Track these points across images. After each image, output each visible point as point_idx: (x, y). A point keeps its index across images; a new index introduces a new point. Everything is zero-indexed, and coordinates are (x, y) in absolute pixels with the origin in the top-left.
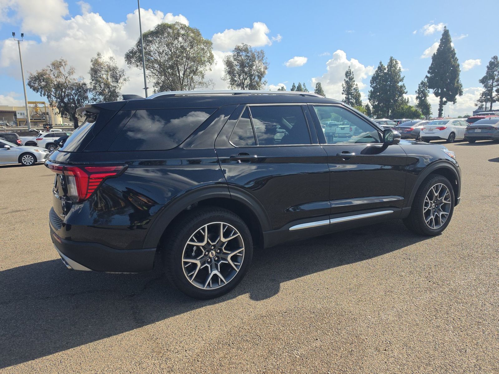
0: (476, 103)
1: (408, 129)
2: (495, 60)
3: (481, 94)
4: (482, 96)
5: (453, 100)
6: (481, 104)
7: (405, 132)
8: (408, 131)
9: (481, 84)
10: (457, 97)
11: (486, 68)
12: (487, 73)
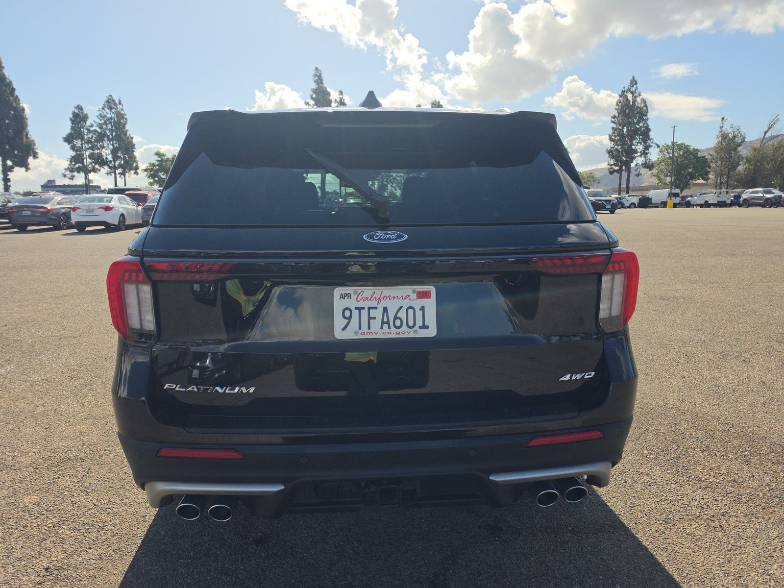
0: (64, 172)
1: (42, 210)
2: (79, 111)
3: (69, 160)
4: (71, 162)
5: (25, 165)
6: (71, 174)
7: (39, 215)
8: (42, 212)
9: (66, 144)
10: (31, 160)
11: (69, 120)
12: (72, 128)
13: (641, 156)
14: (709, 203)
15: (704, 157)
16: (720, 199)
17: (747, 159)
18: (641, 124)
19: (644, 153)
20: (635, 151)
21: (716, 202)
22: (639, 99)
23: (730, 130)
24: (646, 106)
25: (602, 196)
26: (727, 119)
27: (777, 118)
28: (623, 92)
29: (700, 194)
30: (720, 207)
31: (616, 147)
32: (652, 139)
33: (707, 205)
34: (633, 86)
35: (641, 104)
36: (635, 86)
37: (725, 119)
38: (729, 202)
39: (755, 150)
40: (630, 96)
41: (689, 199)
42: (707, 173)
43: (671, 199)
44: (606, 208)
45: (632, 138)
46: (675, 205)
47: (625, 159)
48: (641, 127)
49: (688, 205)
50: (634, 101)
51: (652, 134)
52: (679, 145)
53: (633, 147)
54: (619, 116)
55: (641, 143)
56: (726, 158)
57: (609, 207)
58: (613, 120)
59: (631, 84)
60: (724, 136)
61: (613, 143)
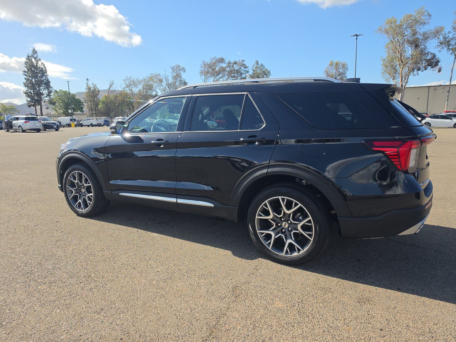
13: (46, 97)
14: (93, 124)
15: (79, 99)
16: (98, 122)
17: (103, 102)
18: (44, 78)
19: (49, 95)
20: (42, 94)
21: (97, 124)
22: (40, 63)
23: (92, 86)
24: (45, 67)
25: (48, 121)
26: (89, 80)
27: (113, 82)
28: (28, 57)
29: (87, 120)
30: (98, 126)
31: (30, 90)
32: (52, 87)
33: (92, 125)
34: (35, 54)
35: (41, 66)
36: (36, 54)
37: (88, 79)
38: (102, 124)
39: (106, 97)
40: (33, 60)
41: (81, 122)
42: (82, 108)
43: (73, 123)
44: (53, 128)
45: (39, 86)
46: (76, 126)
47: (36, 98)
48: (44, 80)
49: (81, 125)
50: (37, 64)
51: (51, 84)
52: (64, 91)
53: (41, 91)
54: (28, 71)
55: (45, 89)
56: (93, 101)
57: (56, 127)
58: (24, 73)
59: (33, 52)
60: (89, 89)
61: (27, 88)
